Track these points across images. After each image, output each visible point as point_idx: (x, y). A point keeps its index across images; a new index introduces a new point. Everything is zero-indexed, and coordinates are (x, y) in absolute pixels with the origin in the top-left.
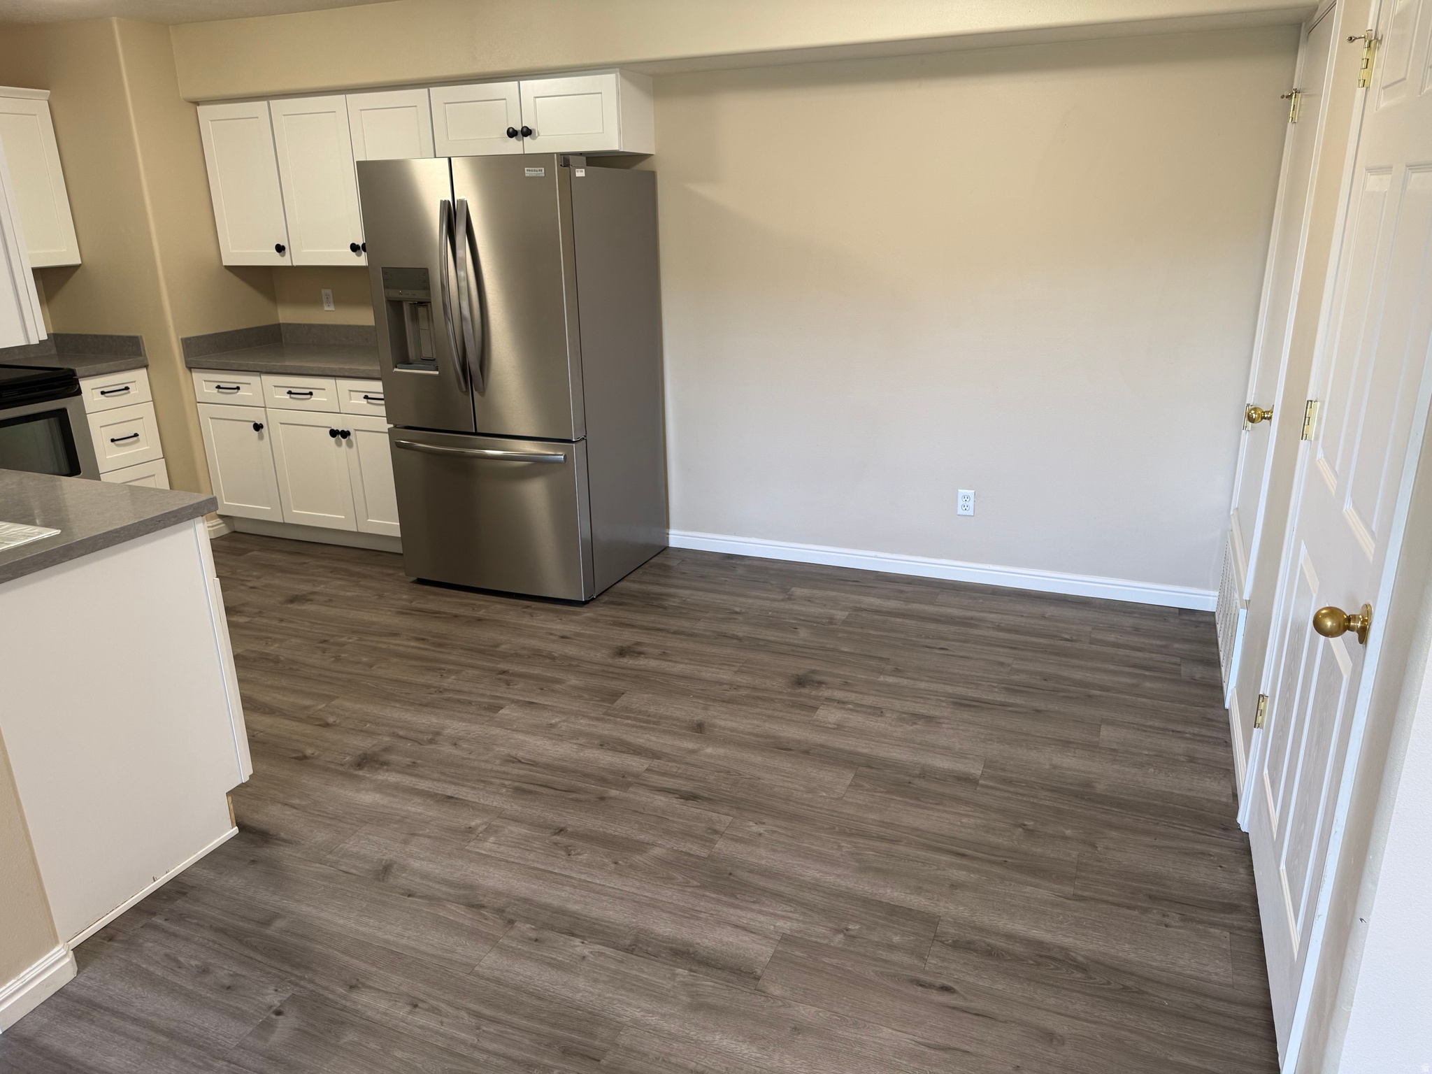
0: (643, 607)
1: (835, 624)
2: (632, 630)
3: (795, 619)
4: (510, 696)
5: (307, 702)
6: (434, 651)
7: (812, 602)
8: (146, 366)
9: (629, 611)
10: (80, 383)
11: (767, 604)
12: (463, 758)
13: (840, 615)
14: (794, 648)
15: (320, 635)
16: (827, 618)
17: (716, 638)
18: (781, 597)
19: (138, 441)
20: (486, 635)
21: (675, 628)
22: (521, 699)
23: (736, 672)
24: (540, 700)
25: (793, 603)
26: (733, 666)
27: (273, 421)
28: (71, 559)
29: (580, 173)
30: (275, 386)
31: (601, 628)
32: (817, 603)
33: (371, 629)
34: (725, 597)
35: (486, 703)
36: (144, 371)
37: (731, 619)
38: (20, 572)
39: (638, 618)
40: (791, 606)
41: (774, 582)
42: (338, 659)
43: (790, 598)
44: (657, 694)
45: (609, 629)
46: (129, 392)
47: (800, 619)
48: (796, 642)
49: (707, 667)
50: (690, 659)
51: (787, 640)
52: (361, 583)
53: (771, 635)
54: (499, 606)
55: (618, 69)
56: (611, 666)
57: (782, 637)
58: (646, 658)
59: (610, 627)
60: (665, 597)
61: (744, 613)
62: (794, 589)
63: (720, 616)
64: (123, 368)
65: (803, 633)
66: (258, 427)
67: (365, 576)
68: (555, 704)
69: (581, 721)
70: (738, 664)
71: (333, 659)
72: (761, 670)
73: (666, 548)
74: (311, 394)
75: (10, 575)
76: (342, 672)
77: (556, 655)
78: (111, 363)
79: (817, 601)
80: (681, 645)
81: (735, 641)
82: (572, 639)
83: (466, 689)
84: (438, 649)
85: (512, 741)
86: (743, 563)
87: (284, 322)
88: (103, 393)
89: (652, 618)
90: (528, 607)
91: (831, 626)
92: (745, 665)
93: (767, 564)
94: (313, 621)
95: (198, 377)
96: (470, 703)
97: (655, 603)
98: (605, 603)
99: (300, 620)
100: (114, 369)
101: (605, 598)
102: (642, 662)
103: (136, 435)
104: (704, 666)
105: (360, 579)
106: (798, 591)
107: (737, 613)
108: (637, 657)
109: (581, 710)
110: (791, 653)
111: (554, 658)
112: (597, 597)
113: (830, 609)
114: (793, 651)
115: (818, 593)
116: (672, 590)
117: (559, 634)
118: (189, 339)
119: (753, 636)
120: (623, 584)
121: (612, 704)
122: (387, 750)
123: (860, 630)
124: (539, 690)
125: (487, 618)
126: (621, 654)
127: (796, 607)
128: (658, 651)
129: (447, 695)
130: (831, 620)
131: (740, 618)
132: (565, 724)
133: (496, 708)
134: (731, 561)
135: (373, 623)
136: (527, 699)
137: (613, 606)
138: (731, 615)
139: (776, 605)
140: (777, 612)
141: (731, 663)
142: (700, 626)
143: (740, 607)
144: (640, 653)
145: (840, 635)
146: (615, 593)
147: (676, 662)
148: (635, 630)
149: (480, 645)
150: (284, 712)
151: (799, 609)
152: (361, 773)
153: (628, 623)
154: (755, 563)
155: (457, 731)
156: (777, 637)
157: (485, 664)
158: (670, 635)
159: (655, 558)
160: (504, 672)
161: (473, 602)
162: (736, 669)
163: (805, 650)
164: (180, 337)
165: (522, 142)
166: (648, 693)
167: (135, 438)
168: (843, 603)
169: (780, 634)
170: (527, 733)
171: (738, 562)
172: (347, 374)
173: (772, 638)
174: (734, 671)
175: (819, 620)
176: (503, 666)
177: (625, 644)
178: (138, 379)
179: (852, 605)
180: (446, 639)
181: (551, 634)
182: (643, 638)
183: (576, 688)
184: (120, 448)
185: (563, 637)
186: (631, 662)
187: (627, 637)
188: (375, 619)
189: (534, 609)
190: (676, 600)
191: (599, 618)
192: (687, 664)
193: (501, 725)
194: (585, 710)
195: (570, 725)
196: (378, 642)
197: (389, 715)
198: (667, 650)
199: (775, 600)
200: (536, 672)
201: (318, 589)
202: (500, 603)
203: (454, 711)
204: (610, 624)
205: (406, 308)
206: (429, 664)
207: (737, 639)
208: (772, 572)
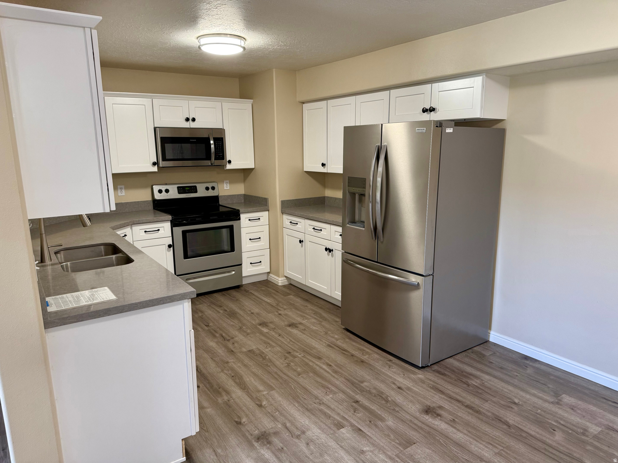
0: (455, 380)
1: (587, 436)
2: (441, 396)
3: (557, 422)
4: (352, 421)
5: (261, 388)
6: (331, 375)
7: (575, 411)
8: (268, 211)
9: (446, 381)
10: (241, 215)
11: (540, 402)
12: (306, 456)
13: (594, 429)
14: (547, 448)
15: (290, 348)
16: (582, 428)
17: (493, 420)
18: (552, 400)
19: (260, 240)
20: (361, 372)
21: (468, 403)
22: (356, 425)
23: (496, 453)
24: (365, 429)
25: (559, 408)
26: (496, 447)
27: (307, 239)
28: (109, 315)
29: (449, 130)
30: (309, 225)
31: (424, 388)
32: (578, 413)
33: (312, 352)
34: (511, 388)
35: (337, 420)
36: (267, 212)
37: (509, 407)
38: (81, 319)
39: (449, 388)
40: (557, 410)
41: (551, 386)
42: (288, 365)
43: (558, 403)
44: (435, 452)
45: (428, 390)
46: (260, 220)
47: (560, 423)
48: (550, 442)
49: (478, 442)
50: (469, 432)
51: (544, 439)
52: (322, 323)
53: (532, 429)
54: (376, 356)
55: (485, 74)
56: (417, 419)
57: (541, 435)
58: (441, 420)
59: (429, 389)
60: (472, 377)
61: (520, 405)
62: (564, 396)
63: (502, 402)
64: (259, 211)
65: (559, 436)
66: (301, 242)
67: (326, 320)
68: (372, 436)
69: (380, 456)
70: (499, 447)
71: (287, 365)
72: (515, 458)
73: (487, 341)
74: (321, 230)
75: (75, 320)
76: (285, 374)
77: (390, 399)
78: (254, 208)
79: (579, 412)
80: (467, 418)
81: (505, 427)
82: (404, 391)
83: (332, 406)
84: (333, 374)
85: (336, 454)
86: (534, 365)
87: (327, 196)
88: (249, 220)
89: (457, 390)
90: (390, 361)
91: (583, 437)
92: (505, 450)
93: (550, 370)
94: (291, 339)
95: (285, 217)
96: (330, 417)
97: (464, 380)
98: (434, 371)
99: (287, 337)
100: (255, 211)
101: (435, 367)
102: (437, 423)
103: (260, 238)
104: (476, 440)
105: (323, 321)
106: (567, 399)
107: (515, 403)
108: (435, 417)
109: (385, 446)
110: (543, 451)
111: (387, 401)
112: (431, 365)
113: (587, 421)
114: (545, 449)
115: (581, 404)
116: (478, 373)
117: (398, 385)
118: (284, 201)
119: (520, 426)
120: (451, 360)
121: (405, 449)
122: (276, 434)
123: (606, 448)
124: (368, 422)
125: (367, 361)
126: (427, 412)
127: (560, 412)
128: (450, 417)
129: (322, 407)
130: (585, 431)
131: (516, 408)
132: (370, 454)
133: (340, 426)
134: (526, 362)
135: (314, 348)
136: (359, 426)
137: (437, 374)
138: (510, 404)
139: (546, 405)
140: (545, 412)
141: (495, 445)
142: (486, 407)
143: (519, 399)
144: (439, 415)
145: (589, 448)
146: (443, 365)
147: (458, 430)
148: (443, 396)
149: (354, 378)
150: (249, 390)
151: (562, 414)
152: (256, 444)
153: (441, 389)
154: (543, 367)
155: (313, 435)
156: (538, 433)
157: (350, 392)
158: (463, 407)
159: (478, 347)
160: (357, 402)
161: (365, 349)
162: (497, 451)
163: (554, 452)
164: (281, 200)
165: (429, 115)
166: (430, 449)
167: (259, 239)
168: (599, 419)
169: (540, 432)
170: (347, 452)
171: (531, 364)
172: (335, 224)
173: (533, 433)
174: (494, 452)
175: (575, 428)
176: (358, 397)
177: (432, 405)
178: (264, 215)
179: (606, 423)
180: (341, 368)
181: (394, 383)
182: (446, 405)
183: (389, 428)
184: (252, 243)
185: (399, 388)
186: (430, 420)
187: (436, 400)
188: (316, 346)
189: (394, 363)
190: (478, 381)
191: (426, 381)
192: (465, 434)
193: (337, 440)
194: (387, 448)
195: (373, 456)
196: (311, 361)
197: (289, 410)
198: (457, 418)
199: (546, 401)
200: (373, 408)
201: (304, 322)
202: (377, 353)
203: (319, 419)
204: (431, 388)
205: (357, 197)
206: (323, 382)
207: (507, 425)
208: (552, 377)
